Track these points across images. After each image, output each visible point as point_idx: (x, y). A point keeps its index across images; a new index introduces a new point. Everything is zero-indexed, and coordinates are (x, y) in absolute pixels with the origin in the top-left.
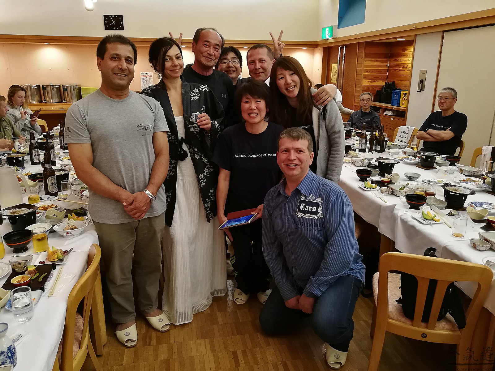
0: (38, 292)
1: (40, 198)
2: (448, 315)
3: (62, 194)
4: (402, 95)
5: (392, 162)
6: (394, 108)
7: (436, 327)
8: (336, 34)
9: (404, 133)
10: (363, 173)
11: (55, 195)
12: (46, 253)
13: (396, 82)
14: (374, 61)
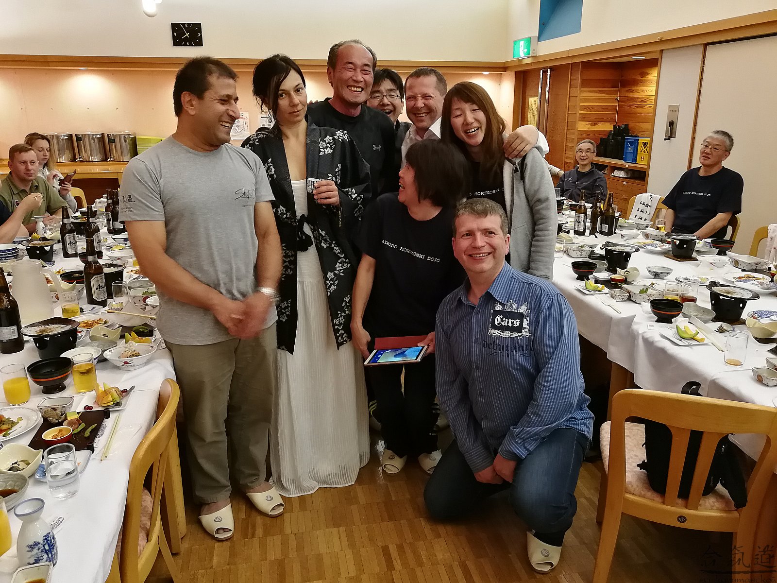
0: (85, 453)
1: (81, 308)
2: (719, 487)
3: (114, 303)
4: (640, 145)
5: (628, 249)
6: (627, 165)
7: (700, 505)
8: (536, 50)
9: (644, 204)
10: (582, 268)
11: (103, 304)
12: (93, 393)
13: (631, 125)
14: (596, 92)
